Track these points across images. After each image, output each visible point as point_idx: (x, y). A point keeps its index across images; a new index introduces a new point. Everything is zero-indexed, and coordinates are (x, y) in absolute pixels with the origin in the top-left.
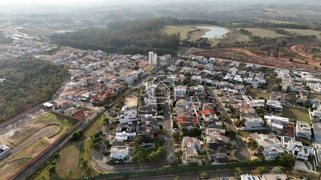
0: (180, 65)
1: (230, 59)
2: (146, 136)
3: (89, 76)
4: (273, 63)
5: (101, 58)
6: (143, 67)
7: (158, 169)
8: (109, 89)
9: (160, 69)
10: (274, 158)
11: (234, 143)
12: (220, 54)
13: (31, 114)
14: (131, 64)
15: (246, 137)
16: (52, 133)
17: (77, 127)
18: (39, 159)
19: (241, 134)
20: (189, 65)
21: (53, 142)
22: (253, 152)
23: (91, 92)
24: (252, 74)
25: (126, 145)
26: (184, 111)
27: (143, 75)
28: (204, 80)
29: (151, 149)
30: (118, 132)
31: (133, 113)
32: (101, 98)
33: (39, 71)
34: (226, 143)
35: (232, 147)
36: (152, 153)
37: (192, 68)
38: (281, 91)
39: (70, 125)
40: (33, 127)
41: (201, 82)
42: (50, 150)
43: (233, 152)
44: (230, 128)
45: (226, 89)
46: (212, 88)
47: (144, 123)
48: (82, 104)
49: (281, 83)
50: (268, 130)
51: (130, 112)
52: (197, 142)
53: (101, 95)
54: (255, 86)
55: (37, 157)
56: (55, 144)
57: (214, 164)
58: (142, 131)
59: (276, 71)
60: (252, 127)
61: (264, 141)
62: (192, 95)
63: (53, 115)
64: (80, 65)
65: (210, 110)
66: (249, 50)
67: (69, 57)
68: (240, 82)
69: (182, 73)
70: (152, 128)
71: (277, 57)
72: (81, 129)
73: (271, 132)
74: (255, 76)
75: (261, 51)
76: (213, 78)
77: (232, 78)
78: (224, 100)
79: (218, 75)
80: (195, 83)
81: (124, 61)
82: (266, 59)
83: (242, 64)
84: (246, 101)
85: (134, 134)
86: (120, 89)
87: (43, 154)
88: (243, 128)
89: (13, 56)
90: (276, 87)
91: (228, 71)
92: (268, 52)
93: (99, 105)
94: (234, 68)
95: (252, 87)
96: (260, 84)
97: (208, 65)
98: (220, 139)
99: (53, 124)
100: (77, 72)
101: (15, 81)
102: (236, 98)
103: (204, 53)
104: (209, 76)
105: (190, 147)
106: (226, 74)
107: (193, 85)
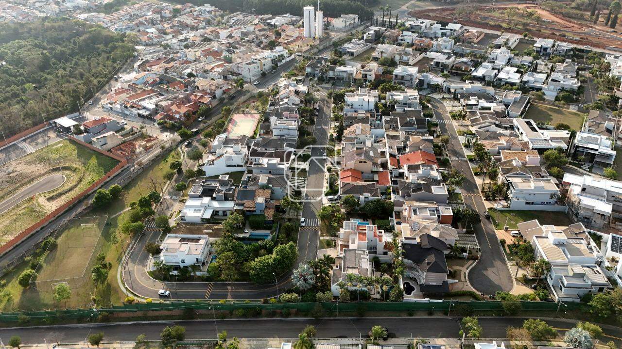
0: (376, 40)
1: (498, 27)
2: (254, 213)
3: (173, 60)
4: (602, 41)
5: (209, 23)
6: (288, 43)
7: (266, 302)
8: (200, 92)
9: (326, 49)
10: (578, 297)
11: (472, 244)
12: (476, 17)
13: (29, 140)
14: (263, 35)
15: (506, 230)
16: (58, 189)
17: (112, 179)
18: (14, 248)
19: (494, 221)
20: (395, 41)
21: (54, 209)
22: (521, 273)
23: (162, 97)
24: (546, 65)
25: (205, 231)
26: (359, 154)
27: (283, 61)
28: (423, 76)
29: (261, 247)
30: (193, 197)
31: (237, 153)
32: (177, 112)
33: (78, 48)
34: (450, 245)
35: (464, 254)
36: (260, 259)
37: (400, 48)
38: (617, 110)
39: (99, 173)
40: (22, 172)
41: (418, 80)
42: (42, 229)
43: (467, 269)
44: (469, 202)
45: (473, 101)
46: (442, 96)
47: (255, 180)
48: (137, 125)
49: (619, 90)
50: (571, 212)
51: (230, 150)
52: (375, 236)
53: (179, 106)
54: (550, 94)
55: (10, 243)
56: (56, 216)
57: (410, 298)
58: (245, 199)
59: (609, 59)
60: (527, 203)
61: (555, 247)
62: (388, 115)
63: (72, 147)
64: (163, 37)
65: (425, 153)
66: (548, 9)
67: (142, 19)
68: (513, 84)
69: (376, 59)
70: (272, 193)
71: (613, 26)
72: (116, 185)
73: (576, 220)
74: (552, 70)
75: (577, 11)
76: (449, 72)
77: (493, 74)
78: (465, 129)
79: (460, 66)
80: (402, 83)
81: (251, 29)
82: (586, 30)
83: (524, 41)
84: (522, 133)
85: (230, 205)
86: (224, 92)
87: (27, 237)
88: (504, 203)
89: (35, 15)
90: (604, 100)
91: (487, 55)
92: (593, 14)
93: (172, 129)
94: (503, 49)
95: (541, 98)
96: (562, 89)
97: (441, 41)
98: (435, 234)
99: (65, 168)
100: (151, 51)
101: (22, 67)
102: (497, 126)
103: (437, 14)
104: (439, 68)
105: (355, 250)
106: (481, 63)
107: (394, 89)
